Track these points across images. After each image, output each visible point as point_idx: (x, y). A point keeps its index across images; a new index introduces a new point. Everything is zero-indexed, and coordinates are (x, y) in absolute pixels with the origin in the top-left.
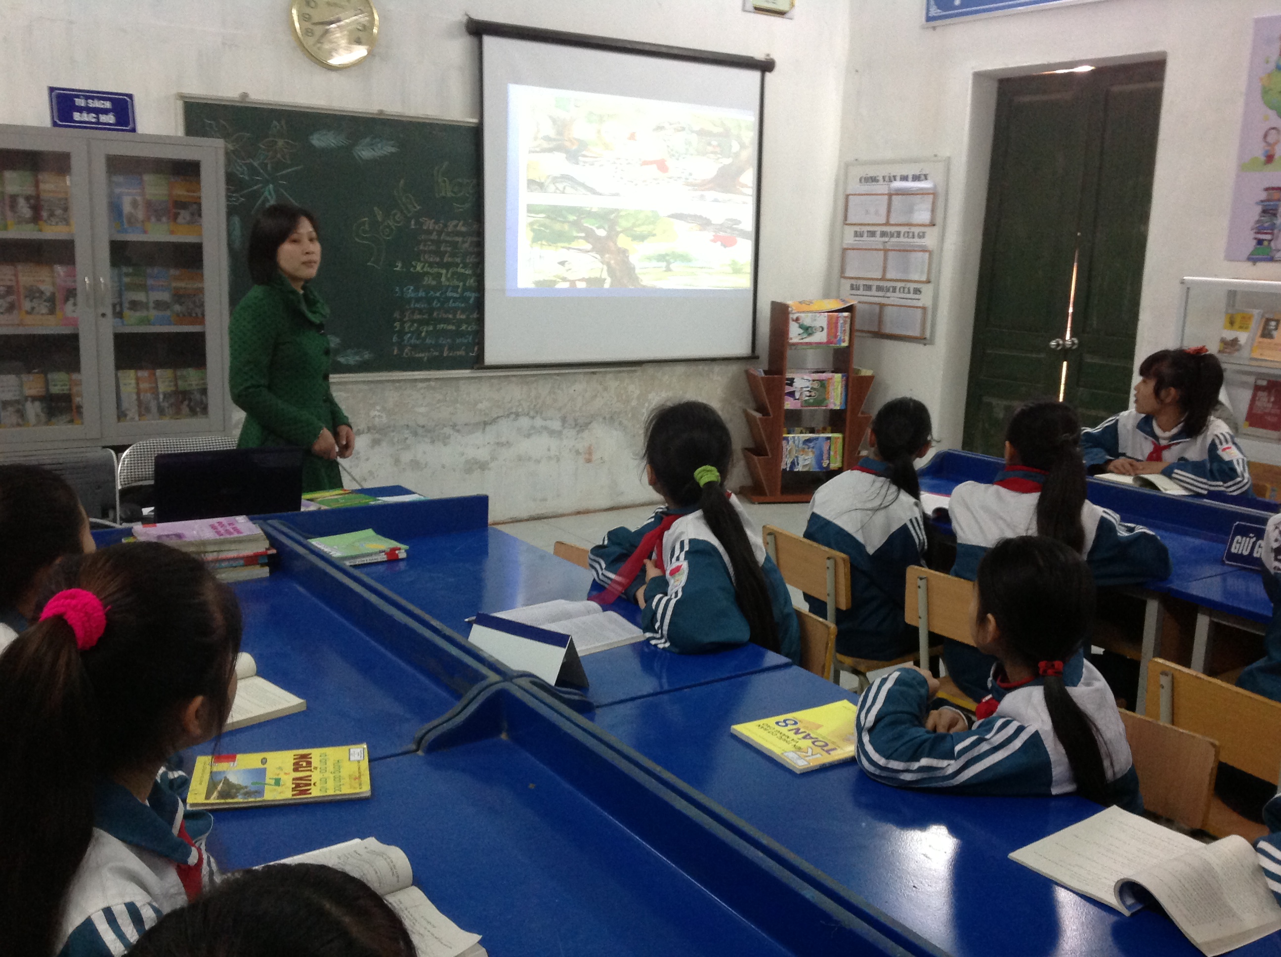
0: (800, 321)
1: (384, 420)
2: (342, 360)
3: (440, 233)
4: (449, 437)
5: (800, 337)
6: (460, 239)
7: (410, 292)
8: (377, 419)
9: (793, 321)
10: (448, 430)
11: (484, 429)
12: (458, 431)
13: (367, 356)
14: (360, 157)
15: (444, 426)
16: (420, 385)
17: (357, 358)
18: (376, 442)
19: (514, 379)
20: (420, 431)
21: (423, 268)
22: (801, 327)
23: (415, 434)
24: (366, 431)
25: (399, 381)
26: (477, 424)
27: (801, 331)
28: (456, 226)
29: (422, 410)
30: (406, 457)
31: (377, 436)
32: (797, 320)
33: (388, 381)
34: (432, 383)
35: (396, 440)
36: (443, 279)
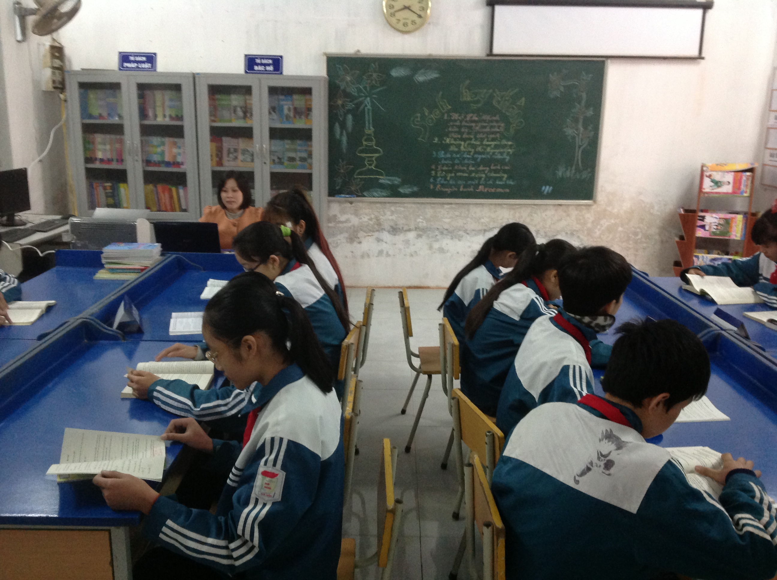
0: (712, 178)
1: (425, 224)
2: (401, 190)
3: (461, 122)
4: (462, 237)
5: (711, 188)
6: (473, 124)
7: (442, 154)
8: (421, 224)
9: (707, 176)
10: (461, 233)
11: (484, 233)
12: (468, 234)
13: (415, 189)
14: (417, 80)
15: (460, 230)
16: (446, 206)
17: (410, 190)
18: (419, 236)
19: (505, 206)
20: (445, 232)
21: (450, 141)
22: (713, 181)
23: (442, 233)
24: (414, 229)
25: (434, 203)
26: (481, 230)
27: (712, 184)
28: (472, 117)
29: (447, 220)
30: (436, 245)
31: (421, 233)
32: (709, 176)
33: (428, 203)
34: (453, 206)
35: (430, 236)
36: (462, 148)
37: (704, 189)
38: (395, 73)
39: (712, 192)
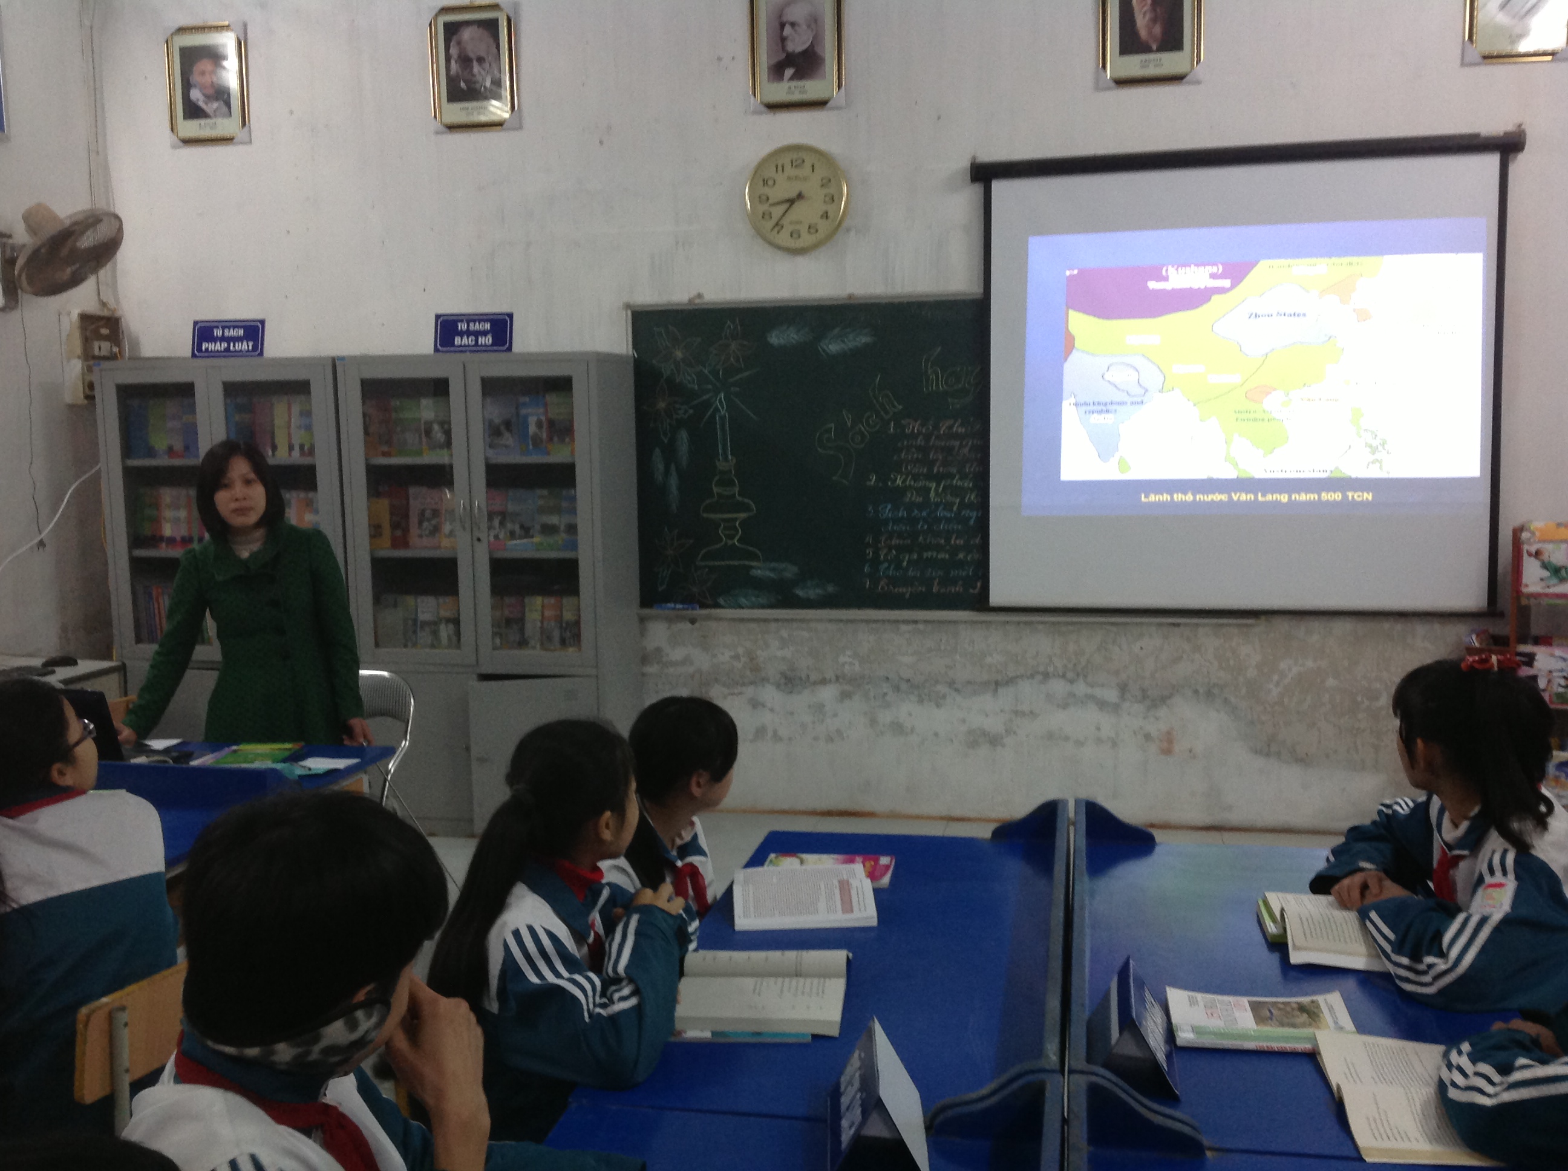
0: (1545, 557)
1: (857, 668)
2: (800, 593)
3: (928, 437)
4: (944, 697)
5: (1543, 584)
6: (957, 443)
7: (887, 511)
8: (847, 667)
9: (1530, 554)
10: (942, 688)
11: (996, 690)
12: (957, 690)
13: (830, 589)
14: (824, 351)
15: (937, 682)
16: (904, 628)
17: (819, 591)
18: (845, 696)
19: (1040, 627)
20: (904, 686)
21: (904, 481)
22: (1545, 566)
23: (897, 689)
24: (834, 678)
25: (876, 621)
26: (986, 684)
27: (1546, 574)
28: (951, 427)
29: (907, 659)
30: (885, 717)
31: (847, 688)
32: (1538, 554)
33: (862, 621)
34: (921, 627)
35: (872, 694)
36: (932, 494)
37: (1527, 586)
38: (775, 339)
39: (1547, 595)
